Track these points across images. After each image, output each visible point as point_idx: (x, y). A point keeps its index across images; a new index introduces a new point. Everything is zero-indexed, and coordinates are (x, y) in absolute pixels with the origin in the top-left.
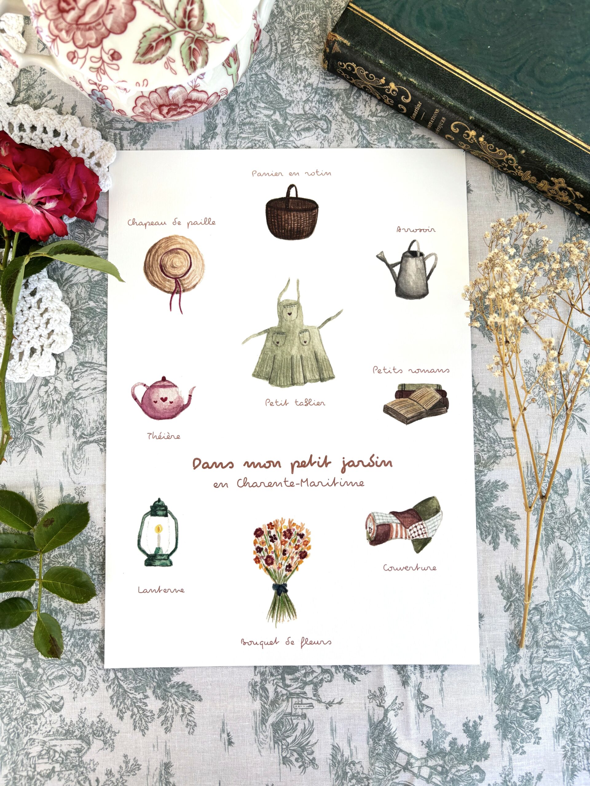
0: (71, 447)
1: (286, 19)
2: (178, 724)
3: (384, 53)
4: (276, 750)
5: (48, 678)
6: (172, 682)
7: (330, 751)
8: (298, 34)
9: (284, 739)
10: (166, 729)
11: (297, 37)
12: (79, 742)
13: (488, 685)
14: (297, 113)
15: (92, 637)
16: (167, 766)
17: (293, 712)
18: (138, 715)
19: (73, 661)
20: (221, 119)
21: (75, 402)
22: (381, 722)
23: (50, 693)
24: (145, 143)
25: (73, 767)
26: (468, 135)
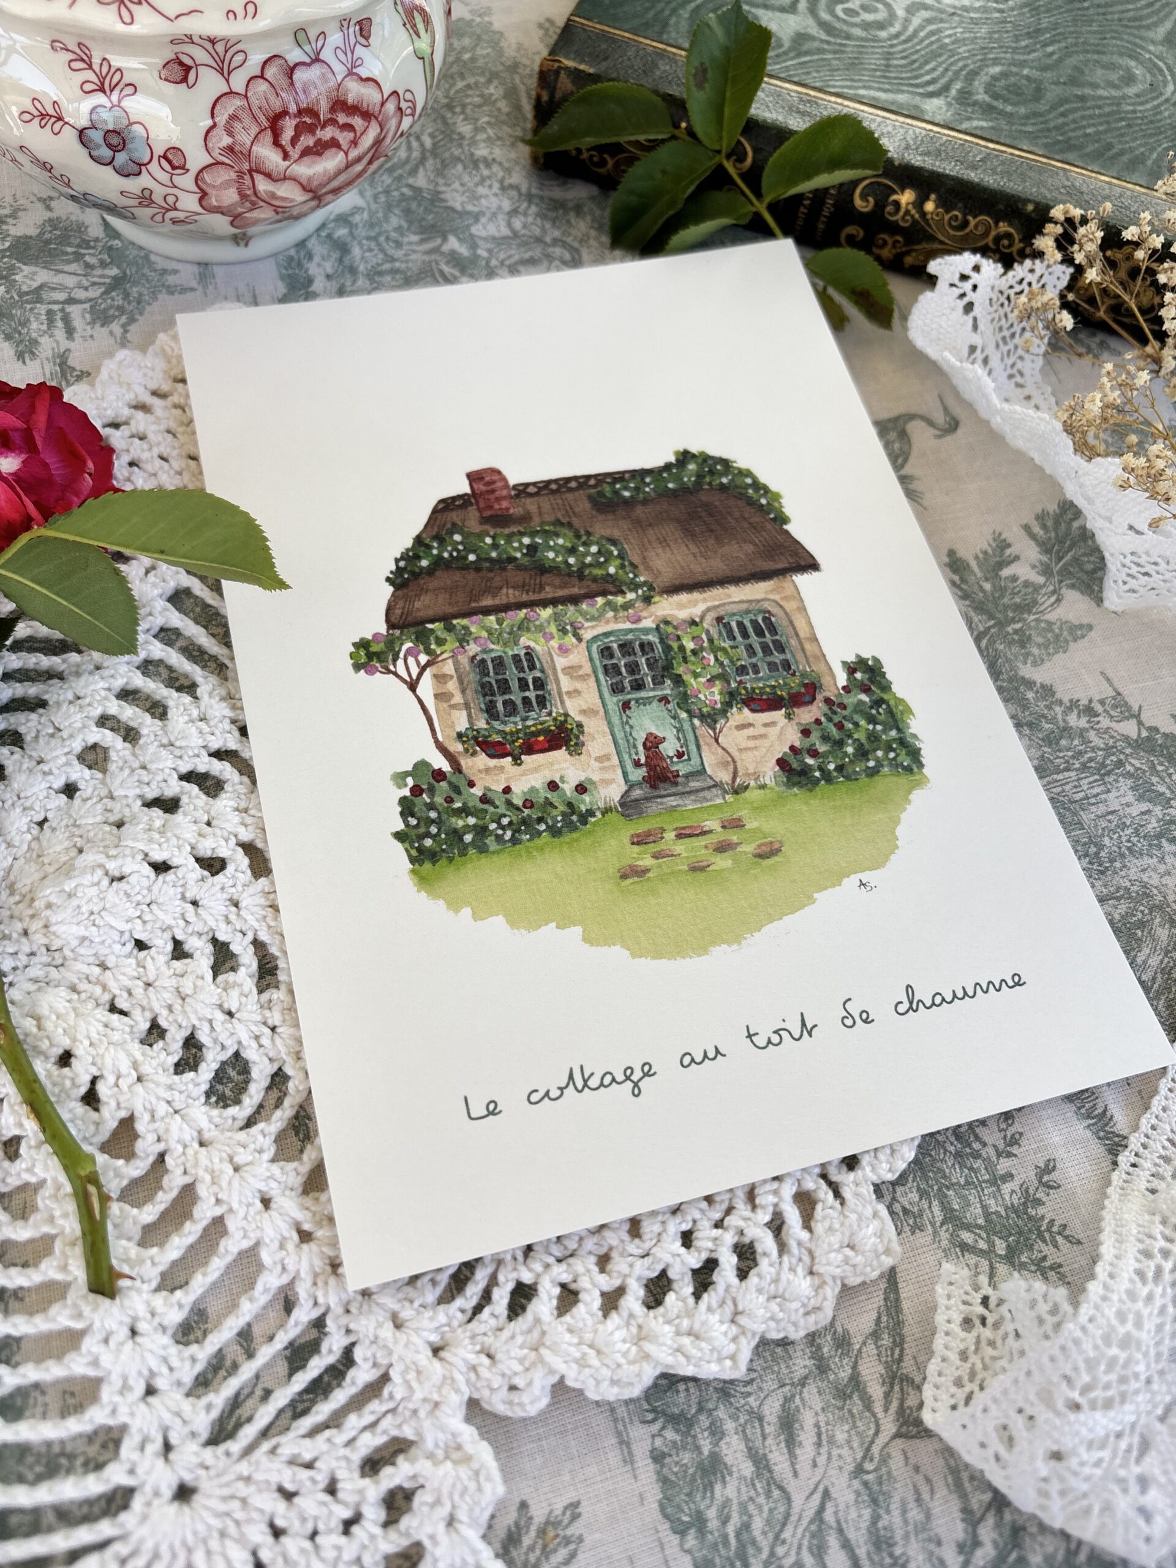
8: (463, 113)
11: (462, 117)
14: (497, 235)
20: (319, 268)
24: (132, 320)
26: (897, 204)
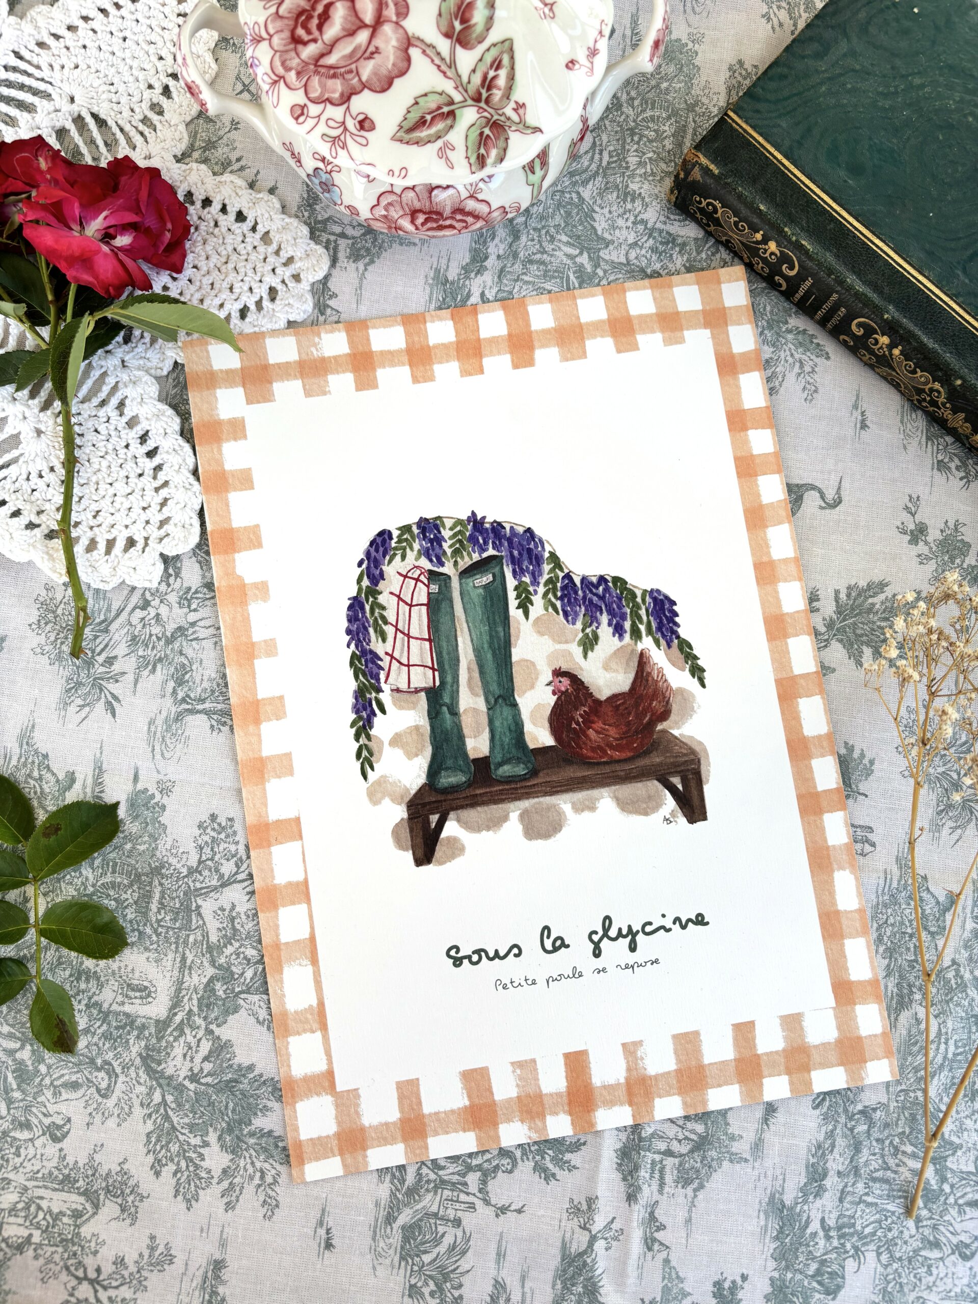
0: (164, 714)
1: (623, 117)
2: (250, 1199)
3: (768, 194)
4: (402, 1271)
5: (52, 1083)
6: (253, 1127)
7: (489, 1289)
8: (638, 143)
9: (418, 1256)
10: (228, 1204)
11: (636, 146)
12: (82, 1199)
13: (766, 1226)
14: (616, 260)
15: (138, 1028)
16: (218, 1265)
17: (441, 1213)
18: (186, 1173)
19: (99, 1062)
20: (496, 248)
21: (184, 644)
22: (581, 1255)
23: (51, 1108)
24: (372, 262)
25: (62, 1241)
26: (877, 342)
